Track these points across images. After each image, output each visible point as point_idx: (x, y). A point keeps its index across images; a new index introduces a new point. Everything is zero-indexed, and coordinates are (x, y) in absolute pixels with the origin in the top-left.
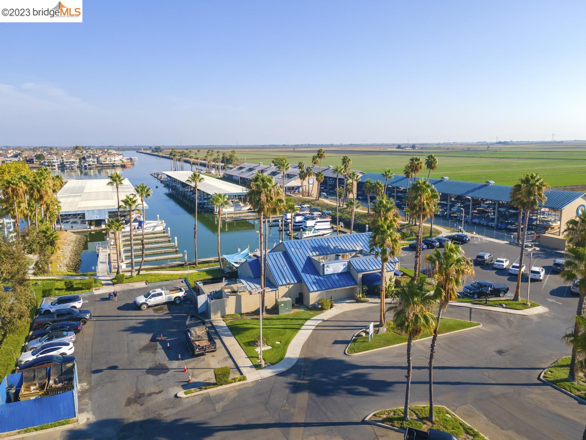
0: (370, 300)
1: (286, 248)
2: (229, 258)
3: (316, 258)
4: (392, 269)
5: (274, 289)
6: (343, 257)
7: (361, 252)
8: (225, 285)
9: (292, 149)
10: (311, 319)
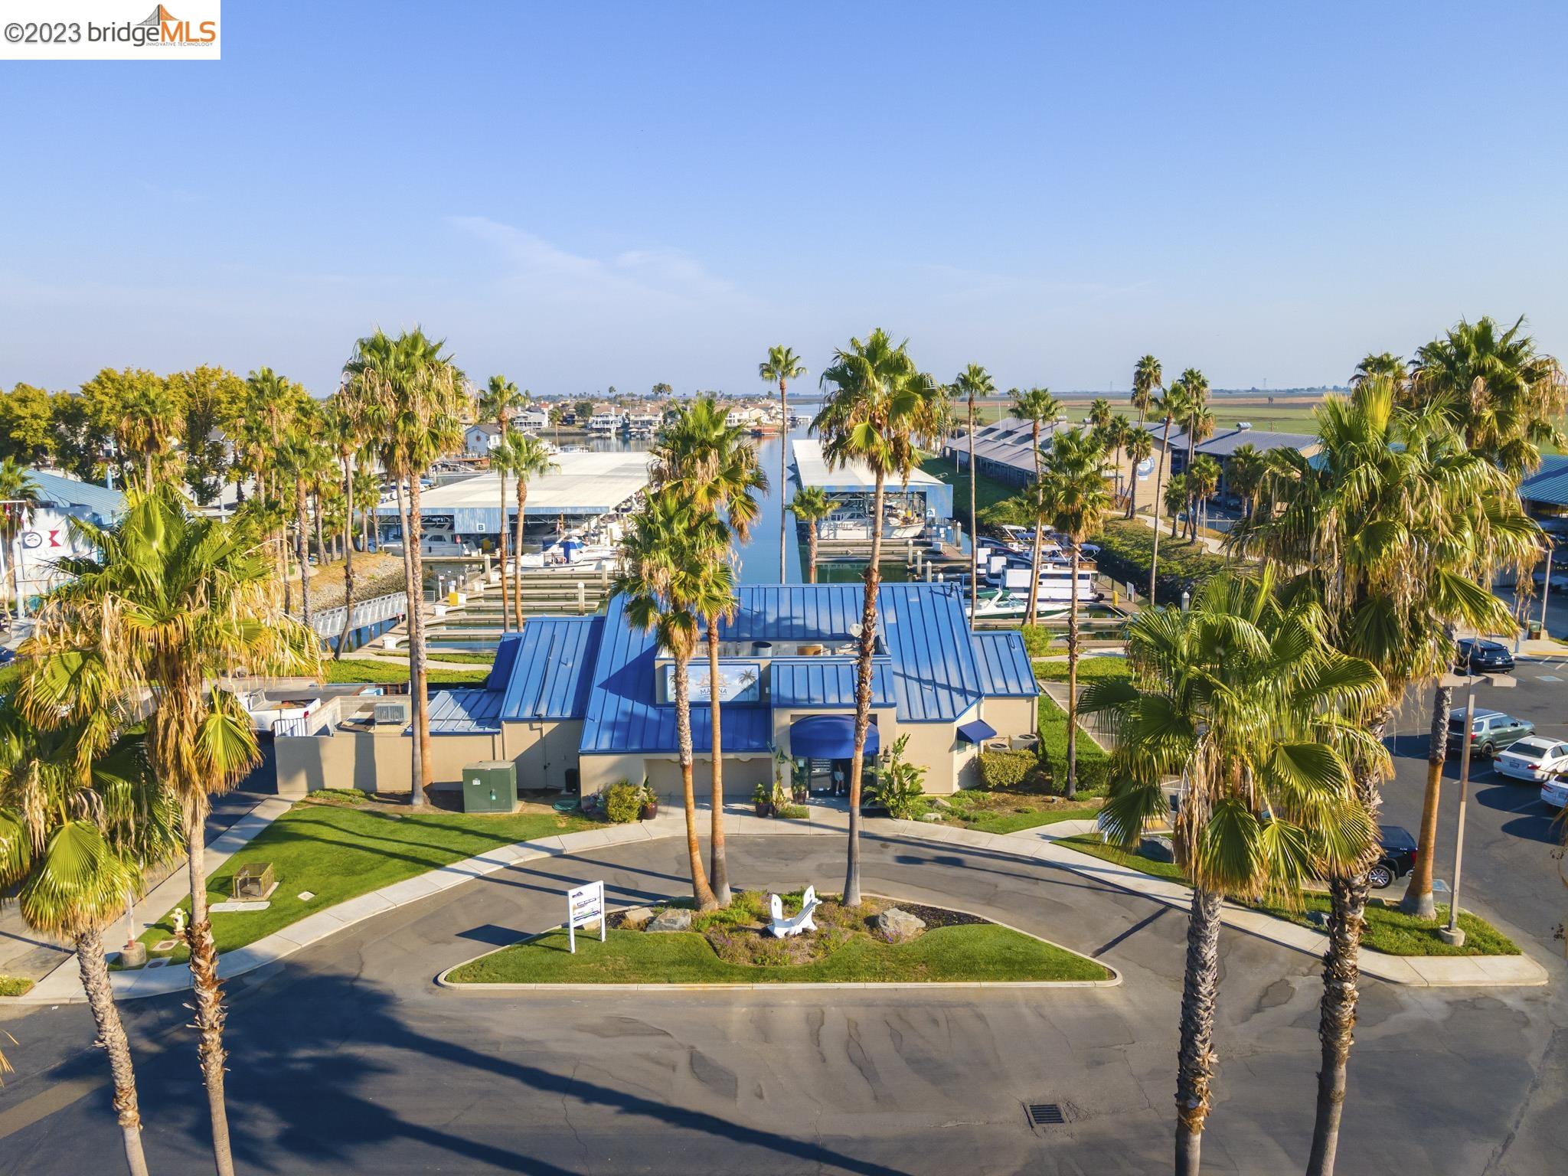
4: (948, 716)
9: (1266, 400)
10: (530, 841)
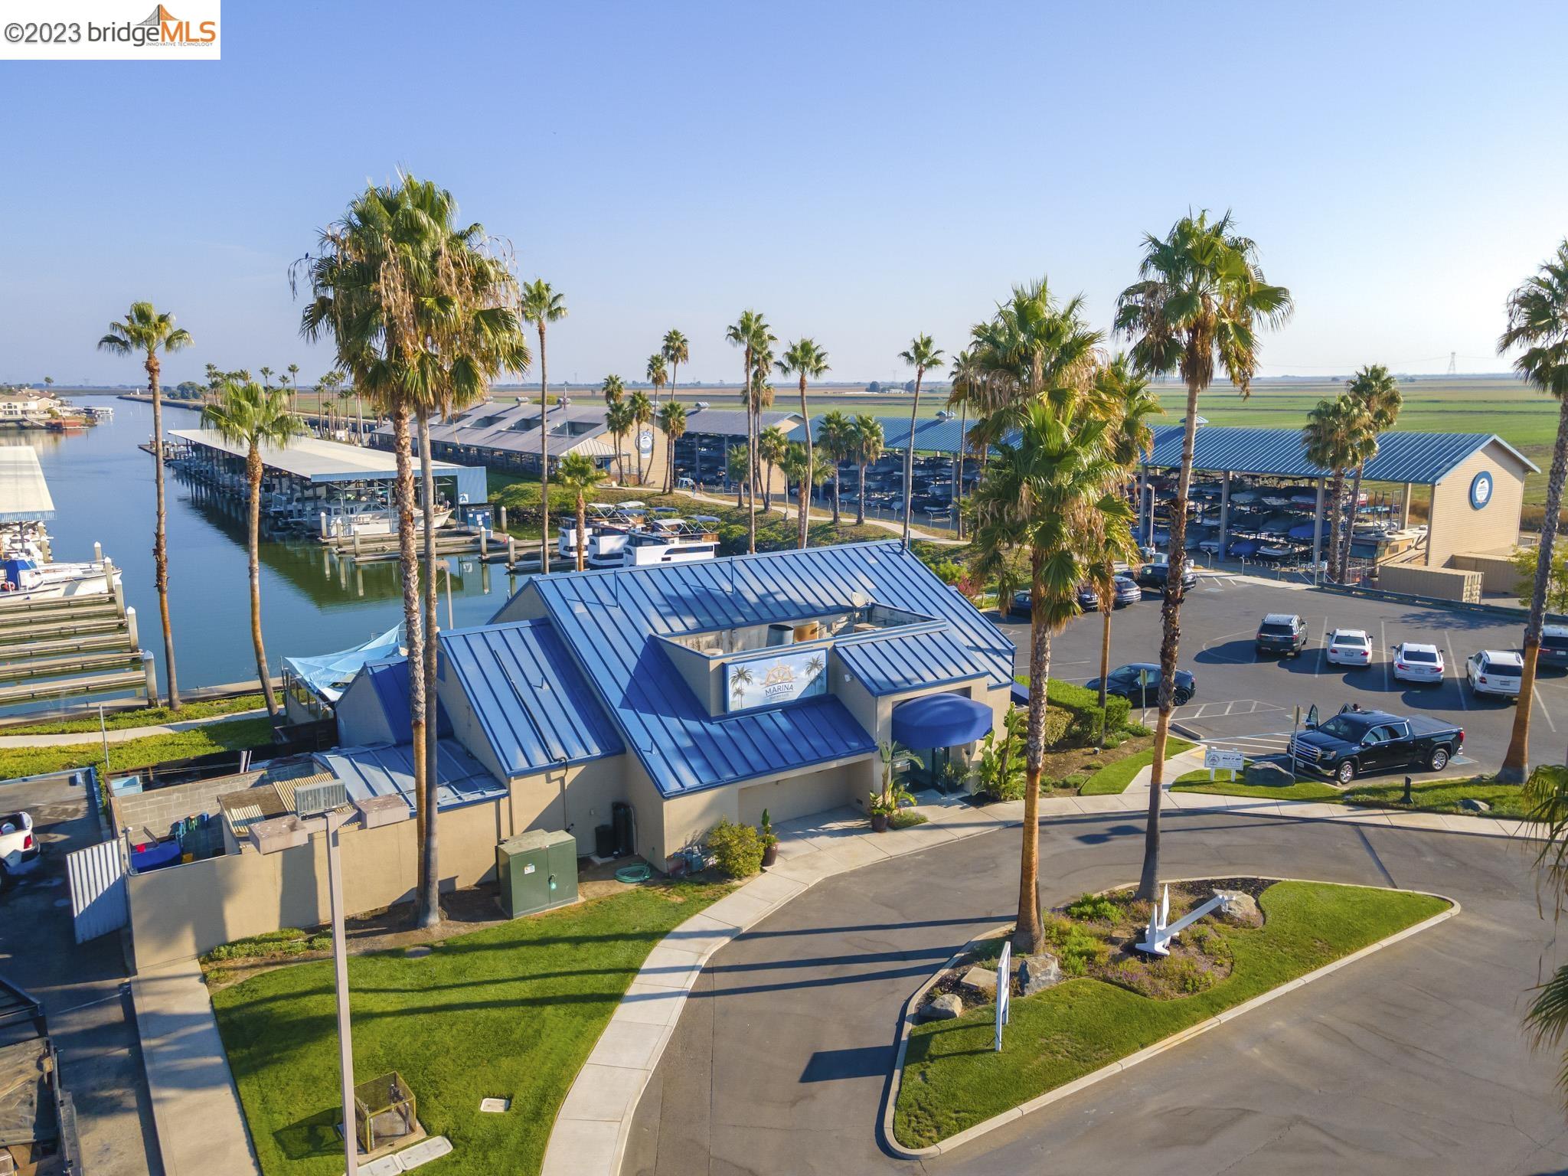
0: (931, 813)
1: (548, 605)
2: (311, 668)
3: (687, 643)
4: (1004, 679)
5: (489, 794)
6: (800, 635)
7: (869, 613)
8: (255, 785)
10: (678, 929)
